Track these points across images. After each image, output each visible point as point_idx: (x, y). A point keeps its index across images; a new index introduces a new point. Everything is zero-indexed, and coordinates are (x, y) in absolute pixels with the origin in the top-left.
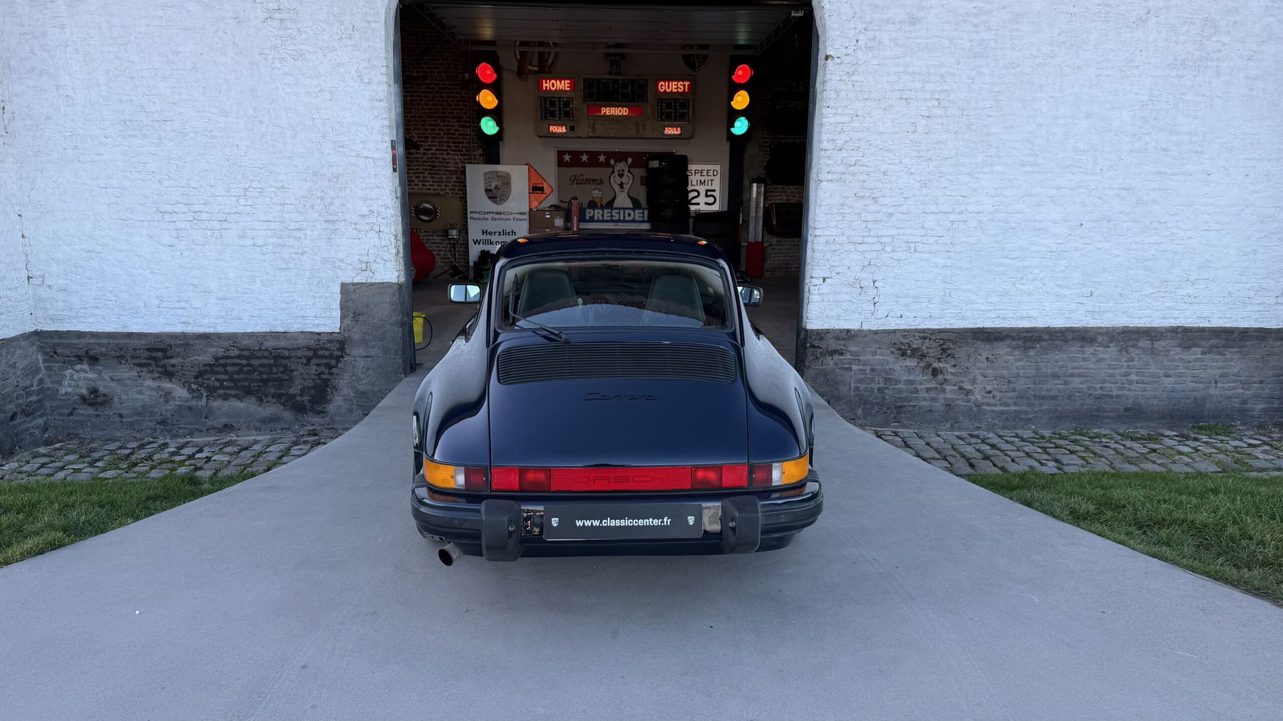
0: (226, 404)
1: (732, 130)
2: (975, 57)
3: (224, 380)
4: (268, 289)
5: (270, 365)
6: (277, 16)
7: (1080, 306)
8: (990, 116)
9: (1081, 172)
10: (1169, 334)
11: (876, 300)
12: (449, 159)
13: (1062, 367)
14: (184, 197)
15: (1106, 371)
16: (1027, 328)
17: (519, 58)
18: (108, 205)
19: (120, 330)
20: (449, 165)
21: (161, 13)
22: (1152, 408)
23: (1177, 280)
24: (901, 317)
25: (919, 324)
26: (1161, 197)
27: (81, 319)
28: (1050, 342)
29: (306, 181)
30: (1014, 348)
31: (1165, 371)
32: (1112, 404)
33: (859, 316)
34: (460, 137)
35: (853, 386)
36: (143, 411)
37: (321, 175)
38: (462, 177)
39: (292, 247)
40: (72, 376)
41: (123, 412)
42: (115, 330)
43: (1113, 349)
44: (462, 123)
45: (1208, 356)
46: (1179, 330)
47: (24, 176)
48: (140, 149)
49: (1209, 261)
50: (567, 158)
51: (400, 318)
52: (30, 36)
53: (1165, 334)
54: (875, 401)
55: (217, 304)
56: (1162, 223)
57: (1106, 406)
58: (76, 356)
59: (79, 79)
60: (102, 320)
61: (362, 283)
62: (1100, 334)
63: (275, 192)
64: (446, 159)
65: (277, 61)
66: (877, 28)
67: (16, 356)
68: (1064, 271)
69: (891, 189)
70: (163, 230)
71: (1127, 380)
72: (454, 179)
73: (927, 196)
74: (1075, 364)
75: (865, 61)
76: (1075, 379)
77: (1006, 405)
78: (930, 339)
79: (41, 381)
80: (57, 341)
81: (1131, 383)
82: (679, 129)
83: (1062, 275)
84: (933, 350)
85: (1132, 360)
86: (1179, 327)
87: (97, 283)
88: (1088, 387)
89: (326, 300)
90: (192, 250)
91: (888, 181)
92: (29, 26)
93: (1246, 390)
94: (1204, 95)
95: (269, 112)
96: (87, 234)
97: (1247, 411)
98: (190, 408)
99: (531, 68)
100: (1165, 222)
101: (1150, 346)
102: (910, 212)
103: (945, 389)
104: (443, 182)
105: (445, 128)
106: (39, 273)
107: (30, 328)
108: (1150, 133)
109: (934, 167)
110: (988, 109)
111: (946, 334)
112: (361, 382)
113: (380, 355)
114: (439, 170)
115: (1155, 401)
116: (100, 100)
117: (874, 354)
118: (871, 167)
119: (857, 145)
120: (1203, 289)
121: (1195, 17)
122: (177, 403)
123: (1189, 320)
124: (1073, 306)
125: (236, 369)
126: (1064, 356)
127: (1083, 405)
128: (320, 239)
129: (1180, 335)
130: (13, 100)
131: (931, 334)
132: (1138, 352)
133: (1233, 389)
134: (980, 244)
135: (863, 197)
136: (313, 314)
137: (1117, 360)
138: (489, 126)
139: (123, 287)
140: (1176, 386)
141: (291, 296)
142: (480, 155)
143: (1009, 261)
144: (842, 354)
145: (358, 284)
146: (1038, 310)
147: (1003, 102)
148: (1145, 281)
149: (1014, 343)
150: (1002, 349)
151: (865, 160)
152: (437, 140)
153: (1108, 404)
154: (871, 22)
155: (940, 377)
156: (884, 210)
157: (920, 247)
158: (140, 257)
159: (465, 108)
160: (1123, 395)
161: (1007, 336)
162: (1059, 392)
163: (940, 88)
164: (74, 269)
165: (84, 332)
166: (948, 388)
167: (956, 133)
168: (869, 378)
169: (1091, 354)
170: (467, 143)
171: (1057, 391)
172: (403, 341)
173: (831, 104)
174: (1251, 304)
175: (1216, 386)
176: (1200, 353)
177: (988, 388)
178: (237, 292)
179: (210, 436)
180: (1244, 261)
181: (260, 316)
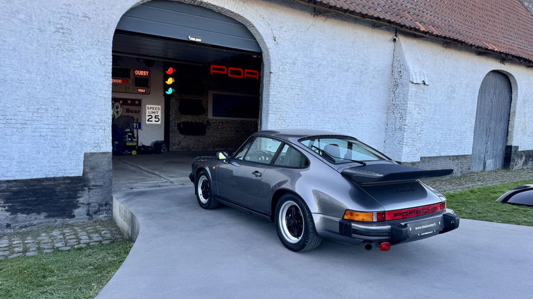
1: (167, 92)
4: (47, 157)
6: (61, 31)
8: (313, 95)
9: (335, 114)
39: (61, 136)
55: (17, 165)
61: (95, 153)
63: (54, 111)
65: (59, 51)
66: (285, 64)
75: (282, 75)
82: (144, 90)
89: (77, 161)
91: (287, 114)
94: (361, 93)
95: (54, 73)
108: (350, 103)
109: (299, 110)
118: (283, 109)
119: (280, 102)
128: (75, 133)
136: (69, 168)
141: (59, 160)
145: (92, 153)
147: (316, 91)
151: (281, 107)
163: (301, 86)
167: (305, 100)
181: (41, 170)
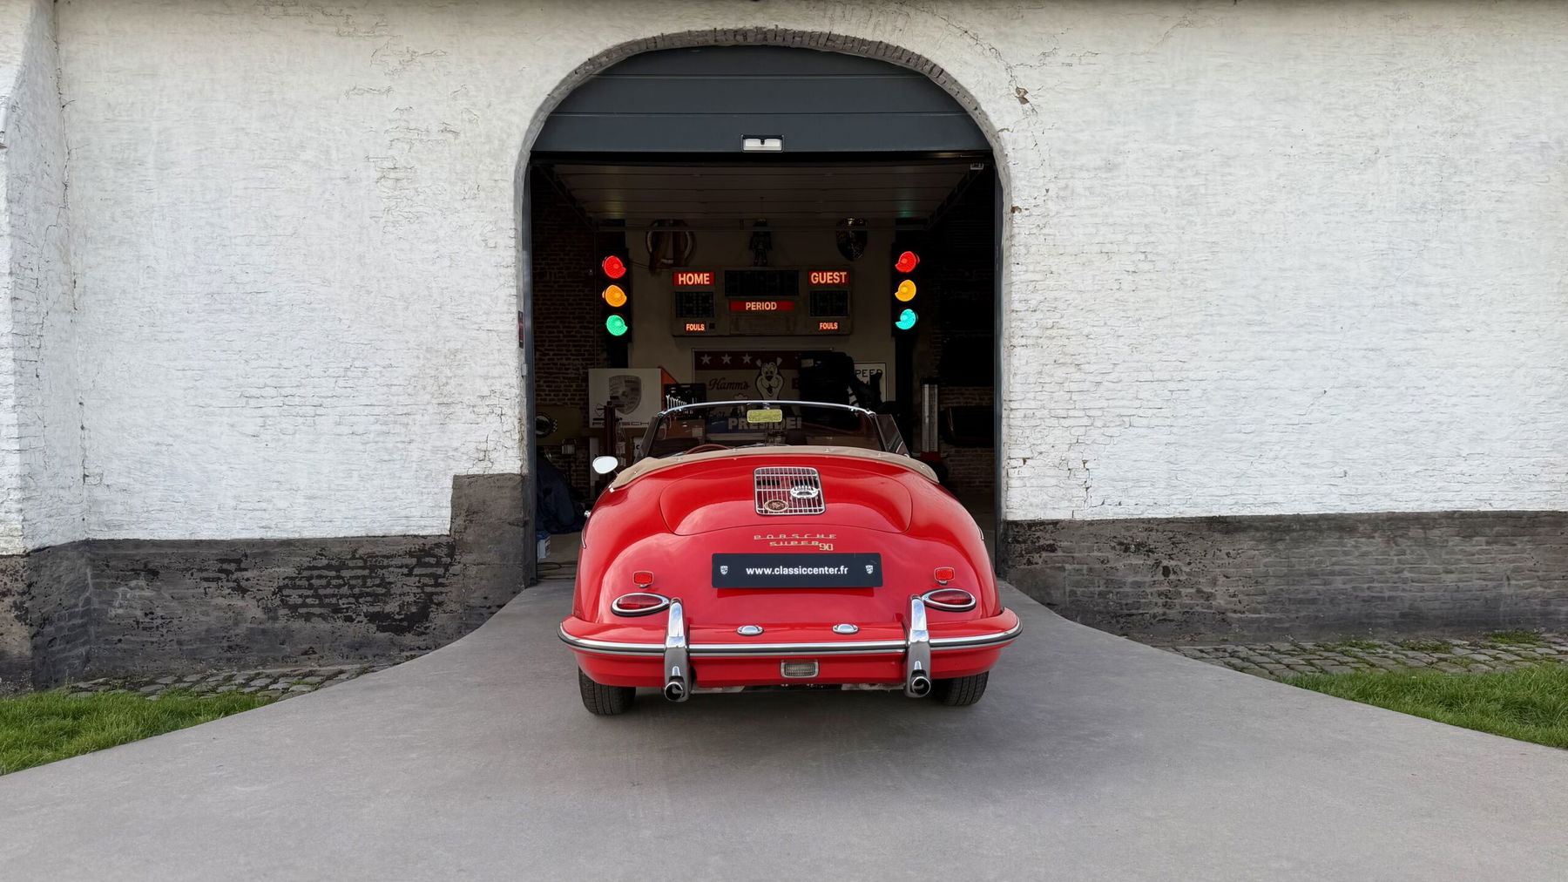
0: (309, 625)
1: (897, 324)
2: (1184, 205)
3: (308, 597)
4: (367, 485)
5: (364, 578)
6: (392, 175)
7: (1332, 488)
8: (1206, 270)
9: (1320, 332)
10: (1443, 521)
11: (1088, 484)
12: (569, 364)
13: (1321, 562)
14: (274, 378)
15: (1376, 567)
16: (1272, 516)
17: (651, 250)
18: (186, 390)
19: (187, 537)
20: (569, 371)
21: (261, 174)
22: (1434, 612)
23: (1446, 455)
24: (1120, 504)
25: (1142, 513)
26: (1415, 358)
27: (141, 525)
28: (1302, 533)
29: (418, 357)
30: (1259, 541)
31: (1446, 566)
32: (1384, 609)
33: (1066, 504)
34: (583, 339)
35: (1068, 589)
36: (207, 637)
37: (437, 351)
38: (584, 384)
39: (399, 434)
40: (124, 595)
41: (183, 637)
42: (182, 538)
43: (1378, 539)
44: (585, 324)
45: (1495, 547)
46: (1456, 515)
47: (92, 358)
48: (227, 325)
49: (1482, 433)
50: (706, 359)
51: (521, 516)
52: (113, 201)
53: (1439, 522)
54: (1095, 609)
55: (305, 504)
56: (1420, 389)
57: (1377, 611)
58: (133, 570)
59: (163, 247)
60: (166, 526)
61: (479, 476)
62: (1360, 522)
63: (381, 372)
64: (564, 365)
65: (389, 224)
66: (1069, 175)
67: (62, 568)
68: (1310, 447)
69: (1097, 354)
70: (247, 417)
71: (1399, 577)
72: (574, 387)
73: (1140, 361)
74: (1334, 559)
75: (1057, 213)
76: (1338, 578)
77: (1256, 611)
78: (1157, 531)
79: (88, 601)
80: (111, 551)
81: (1405, 581)
82: (836, 324)
83: (1307, 452)
84: (1162, 544)
85: (1404, 554)
86: (1455, 512)
87: (165, 481)
88: (1353, 588)
89: (435, 496)
90: (279, 440)
91: (1091, 345)
92: (113, 191)
93: (1546, 588)
94: (1452, 243)
95: (378, 281)
96: (158, 424)
97: (1551, 613)
98: (264, 632)
99: (665, 261)
100: (1424, 388)
101: (1423, 535)
102: (1120, 381)
103: (1180, 593)
104: (561, 391)
105: (565, 330)
106: (98, 471)
107: (80, 536)
108: (1394, 286)
109: (1145, 329)
110: (1203, 263)
111: (1175, 524)
112: (472, 596)
113: (498, 562)
114: (557, 378)
115: (1437, 604)
116: (186, 270)
117: (1091, 549)
118: (1072, 329)
119: (1054, 306)
120: (1478, 466)
121: (1431, 156)
122: (249, 626)
123: (1467, 503)
124: (1324, 489)
125: (324, 582)
126: (1321, 549)
127: (1349, 610)
128: (431, 424)
129: (1457, 522)
130: (86, 273)
131: (1158, 525)
132: (1409, 544)
133: (1530, 587)
134: (1208, 416)
135: (1064, 364)
136: (419, 514)
137: (1384, 553)
138: (616, 326)
139: (195, 486)
140: (1460, 584)
141: (395, 493)
142: (605, 360)
143: (1243, 437)
144: (1053, 550)
145: (473, 476)
146: (1282, 493)
147: (1220, 254)
148: (1408, 457)
149: (1258, 535)
150: (1245, 543)
151: (1063, 322)
152: (554, 344)
153: (1379, 609)
154: (1062, 170)
155: (1172, 577)
156: (1091, 378)
157: (1135, 421)
158: (217, 449)
159: (588, 307)
160: (1397, 597)
161: (1250, 526)
162: (1319, 595)
163: (1145, 240)
164: (139, 466)
165: (145, 540)
166: (1184, 591)
167: (1169, 290)
168: (1086, 579)
169: (1353, 546)
170: (590, 346)
171: (1316, 594)
172: (524, 543)
173: (1021, 260)
174: (1538, 482)
175: (1509, 584)
176: (1484, 544)
177: (1232, 590)
178: (329, 489)
179: (287, 666)
180: (1523, 431)
181: (355, 518)
